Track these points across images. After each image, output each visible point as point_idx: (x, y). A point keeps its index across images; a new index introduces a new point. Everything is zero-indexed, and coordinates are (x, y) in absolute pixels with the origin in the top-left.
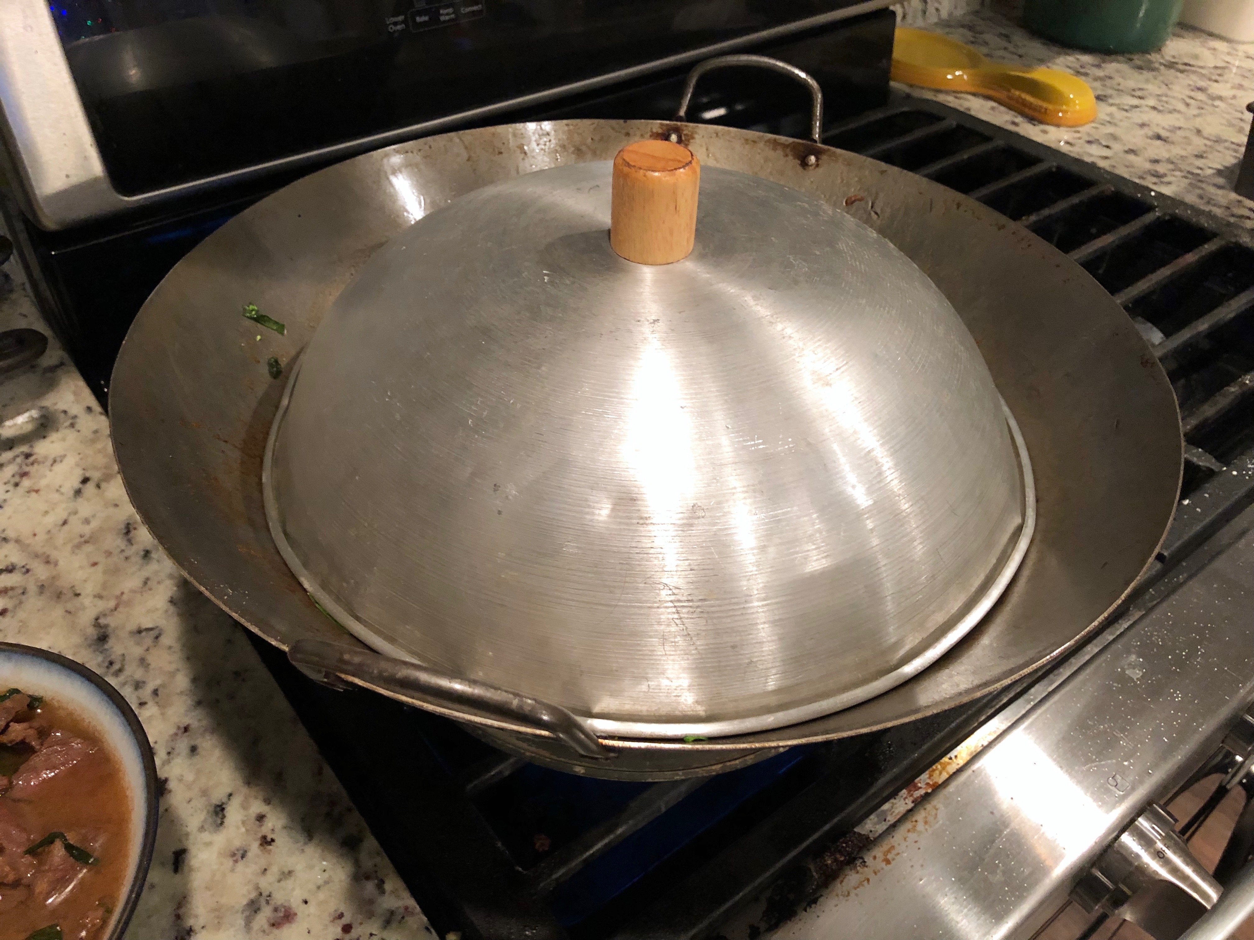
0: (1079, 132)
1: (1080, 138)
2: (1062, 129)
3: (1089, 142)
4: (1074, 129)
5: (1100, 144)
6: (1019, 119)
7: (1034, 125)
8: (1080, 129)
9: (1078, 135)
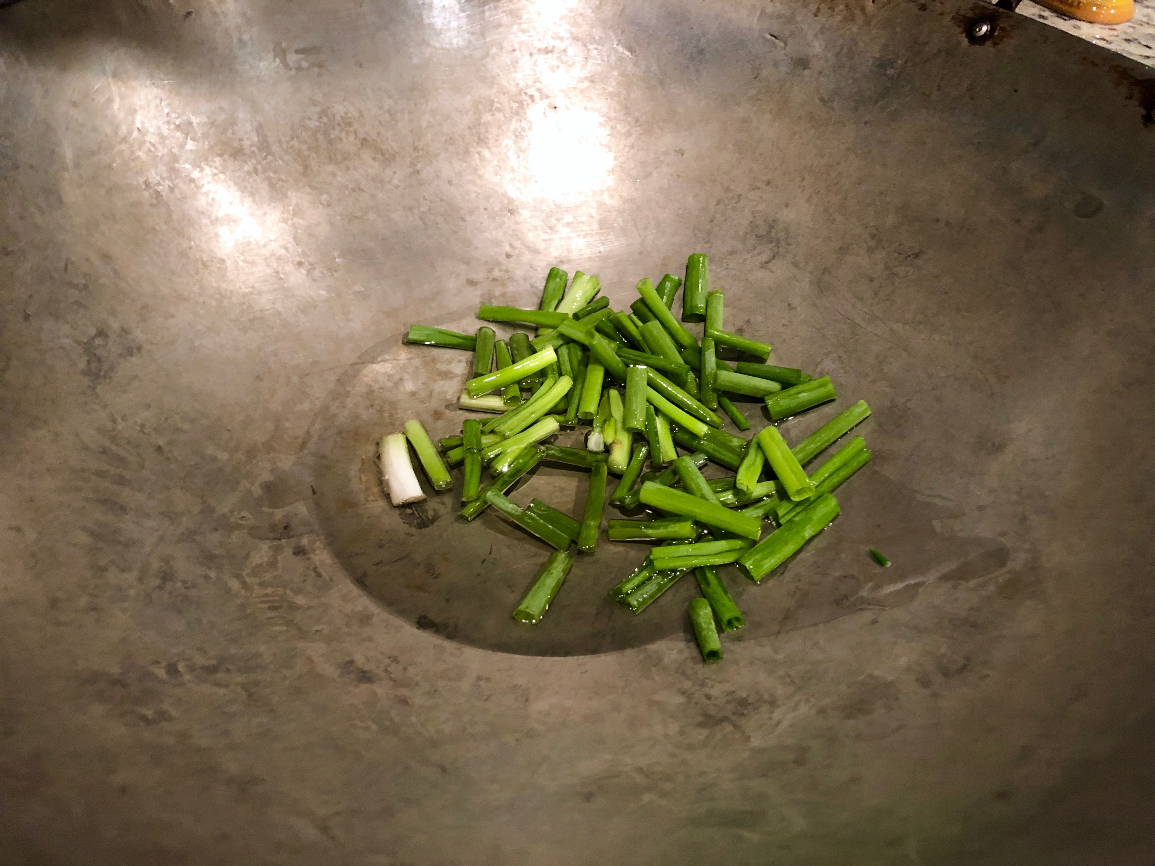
0: (1114, 29)
1: (1117, 36)
2: (1096, 25)
3: (1128, 40)
4: (1109, 27)
5: (1140, 43)
6: (1047, 13)
7: (1065, 20)
8: (1115, 27)
9: (1115, 33)
